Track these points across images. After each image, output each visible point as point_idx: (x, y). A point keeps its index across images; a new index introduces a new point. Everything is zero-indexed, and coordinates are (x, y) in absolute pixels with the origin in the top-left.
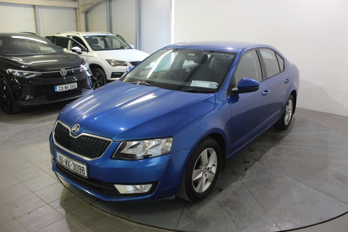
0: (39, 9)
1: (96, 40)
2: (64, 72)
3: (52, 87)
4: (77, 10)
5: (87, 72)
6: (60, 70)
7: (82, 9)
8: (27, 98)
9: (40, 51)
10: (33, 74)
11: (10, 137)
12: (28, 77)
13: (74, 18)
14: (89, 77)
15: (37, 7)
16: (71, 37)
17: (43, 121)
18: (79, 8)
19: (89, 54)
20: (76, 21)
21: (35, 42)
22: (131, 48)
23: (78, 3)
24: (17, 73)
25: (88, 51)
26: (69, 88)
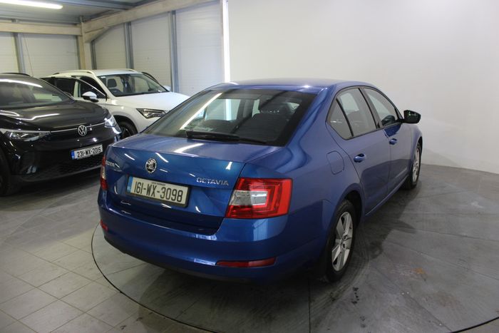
0: (23, 39)
1: (114, 80)
2: (82, 129)
3: (68, 153)
4: (79, 38)
5: (114, 129)
6: (77, 127)
7: (86, 37)
8: (29, 172)
9: (35, 101)
10: (37, 134)
11: (15, 232)
12: (28, 140)
13: (74, 50)
14: (116, 135)
15: (19, 35)
16: (78, 78)
17: (58, 204)
18: (81, 36)
19: (108, 101)
20: (78, 54)
21: (26, 86)
22: (167, 91)
23: (81, 28)
24: (12, 133)
25: (106, 97)
26: (92, 153)
